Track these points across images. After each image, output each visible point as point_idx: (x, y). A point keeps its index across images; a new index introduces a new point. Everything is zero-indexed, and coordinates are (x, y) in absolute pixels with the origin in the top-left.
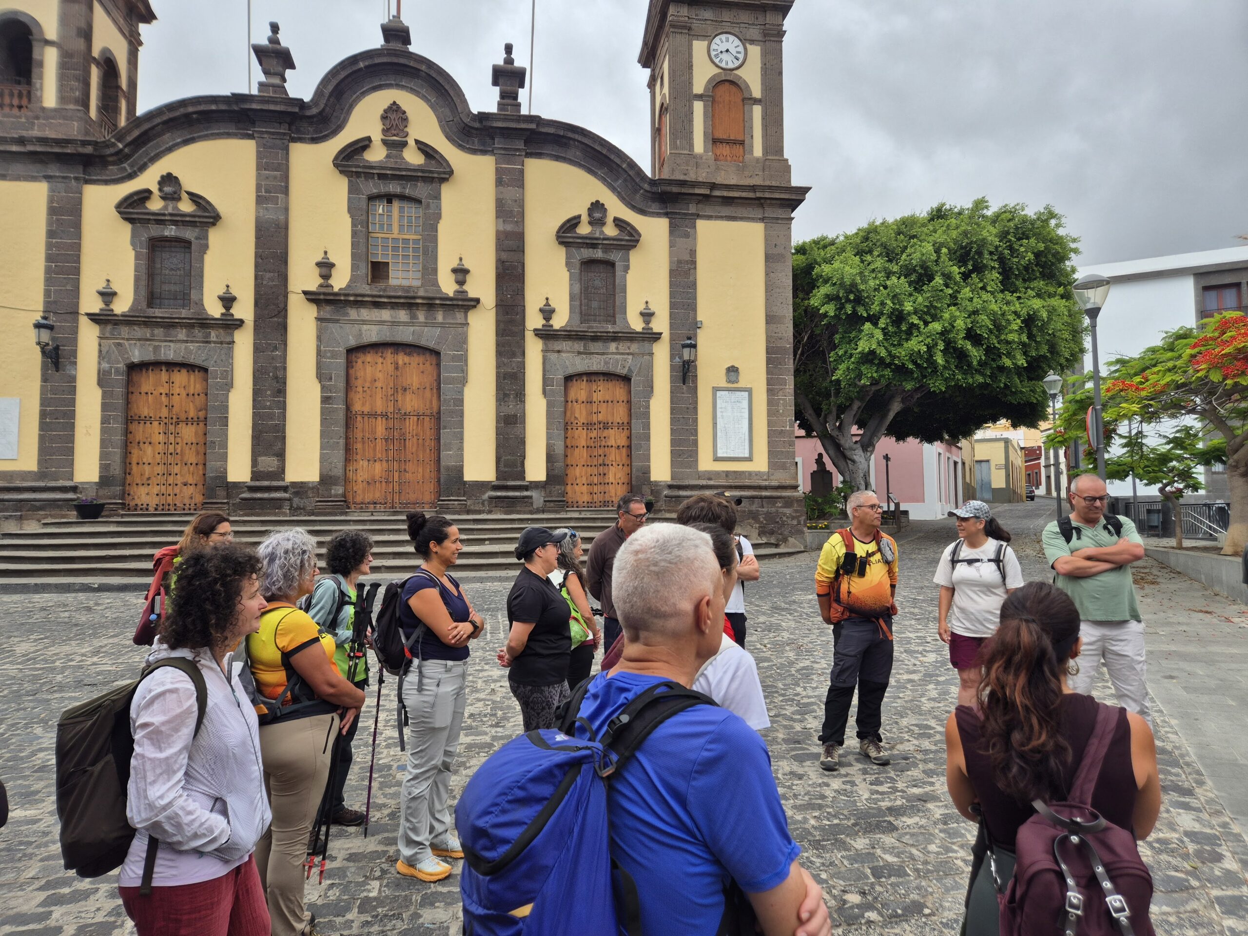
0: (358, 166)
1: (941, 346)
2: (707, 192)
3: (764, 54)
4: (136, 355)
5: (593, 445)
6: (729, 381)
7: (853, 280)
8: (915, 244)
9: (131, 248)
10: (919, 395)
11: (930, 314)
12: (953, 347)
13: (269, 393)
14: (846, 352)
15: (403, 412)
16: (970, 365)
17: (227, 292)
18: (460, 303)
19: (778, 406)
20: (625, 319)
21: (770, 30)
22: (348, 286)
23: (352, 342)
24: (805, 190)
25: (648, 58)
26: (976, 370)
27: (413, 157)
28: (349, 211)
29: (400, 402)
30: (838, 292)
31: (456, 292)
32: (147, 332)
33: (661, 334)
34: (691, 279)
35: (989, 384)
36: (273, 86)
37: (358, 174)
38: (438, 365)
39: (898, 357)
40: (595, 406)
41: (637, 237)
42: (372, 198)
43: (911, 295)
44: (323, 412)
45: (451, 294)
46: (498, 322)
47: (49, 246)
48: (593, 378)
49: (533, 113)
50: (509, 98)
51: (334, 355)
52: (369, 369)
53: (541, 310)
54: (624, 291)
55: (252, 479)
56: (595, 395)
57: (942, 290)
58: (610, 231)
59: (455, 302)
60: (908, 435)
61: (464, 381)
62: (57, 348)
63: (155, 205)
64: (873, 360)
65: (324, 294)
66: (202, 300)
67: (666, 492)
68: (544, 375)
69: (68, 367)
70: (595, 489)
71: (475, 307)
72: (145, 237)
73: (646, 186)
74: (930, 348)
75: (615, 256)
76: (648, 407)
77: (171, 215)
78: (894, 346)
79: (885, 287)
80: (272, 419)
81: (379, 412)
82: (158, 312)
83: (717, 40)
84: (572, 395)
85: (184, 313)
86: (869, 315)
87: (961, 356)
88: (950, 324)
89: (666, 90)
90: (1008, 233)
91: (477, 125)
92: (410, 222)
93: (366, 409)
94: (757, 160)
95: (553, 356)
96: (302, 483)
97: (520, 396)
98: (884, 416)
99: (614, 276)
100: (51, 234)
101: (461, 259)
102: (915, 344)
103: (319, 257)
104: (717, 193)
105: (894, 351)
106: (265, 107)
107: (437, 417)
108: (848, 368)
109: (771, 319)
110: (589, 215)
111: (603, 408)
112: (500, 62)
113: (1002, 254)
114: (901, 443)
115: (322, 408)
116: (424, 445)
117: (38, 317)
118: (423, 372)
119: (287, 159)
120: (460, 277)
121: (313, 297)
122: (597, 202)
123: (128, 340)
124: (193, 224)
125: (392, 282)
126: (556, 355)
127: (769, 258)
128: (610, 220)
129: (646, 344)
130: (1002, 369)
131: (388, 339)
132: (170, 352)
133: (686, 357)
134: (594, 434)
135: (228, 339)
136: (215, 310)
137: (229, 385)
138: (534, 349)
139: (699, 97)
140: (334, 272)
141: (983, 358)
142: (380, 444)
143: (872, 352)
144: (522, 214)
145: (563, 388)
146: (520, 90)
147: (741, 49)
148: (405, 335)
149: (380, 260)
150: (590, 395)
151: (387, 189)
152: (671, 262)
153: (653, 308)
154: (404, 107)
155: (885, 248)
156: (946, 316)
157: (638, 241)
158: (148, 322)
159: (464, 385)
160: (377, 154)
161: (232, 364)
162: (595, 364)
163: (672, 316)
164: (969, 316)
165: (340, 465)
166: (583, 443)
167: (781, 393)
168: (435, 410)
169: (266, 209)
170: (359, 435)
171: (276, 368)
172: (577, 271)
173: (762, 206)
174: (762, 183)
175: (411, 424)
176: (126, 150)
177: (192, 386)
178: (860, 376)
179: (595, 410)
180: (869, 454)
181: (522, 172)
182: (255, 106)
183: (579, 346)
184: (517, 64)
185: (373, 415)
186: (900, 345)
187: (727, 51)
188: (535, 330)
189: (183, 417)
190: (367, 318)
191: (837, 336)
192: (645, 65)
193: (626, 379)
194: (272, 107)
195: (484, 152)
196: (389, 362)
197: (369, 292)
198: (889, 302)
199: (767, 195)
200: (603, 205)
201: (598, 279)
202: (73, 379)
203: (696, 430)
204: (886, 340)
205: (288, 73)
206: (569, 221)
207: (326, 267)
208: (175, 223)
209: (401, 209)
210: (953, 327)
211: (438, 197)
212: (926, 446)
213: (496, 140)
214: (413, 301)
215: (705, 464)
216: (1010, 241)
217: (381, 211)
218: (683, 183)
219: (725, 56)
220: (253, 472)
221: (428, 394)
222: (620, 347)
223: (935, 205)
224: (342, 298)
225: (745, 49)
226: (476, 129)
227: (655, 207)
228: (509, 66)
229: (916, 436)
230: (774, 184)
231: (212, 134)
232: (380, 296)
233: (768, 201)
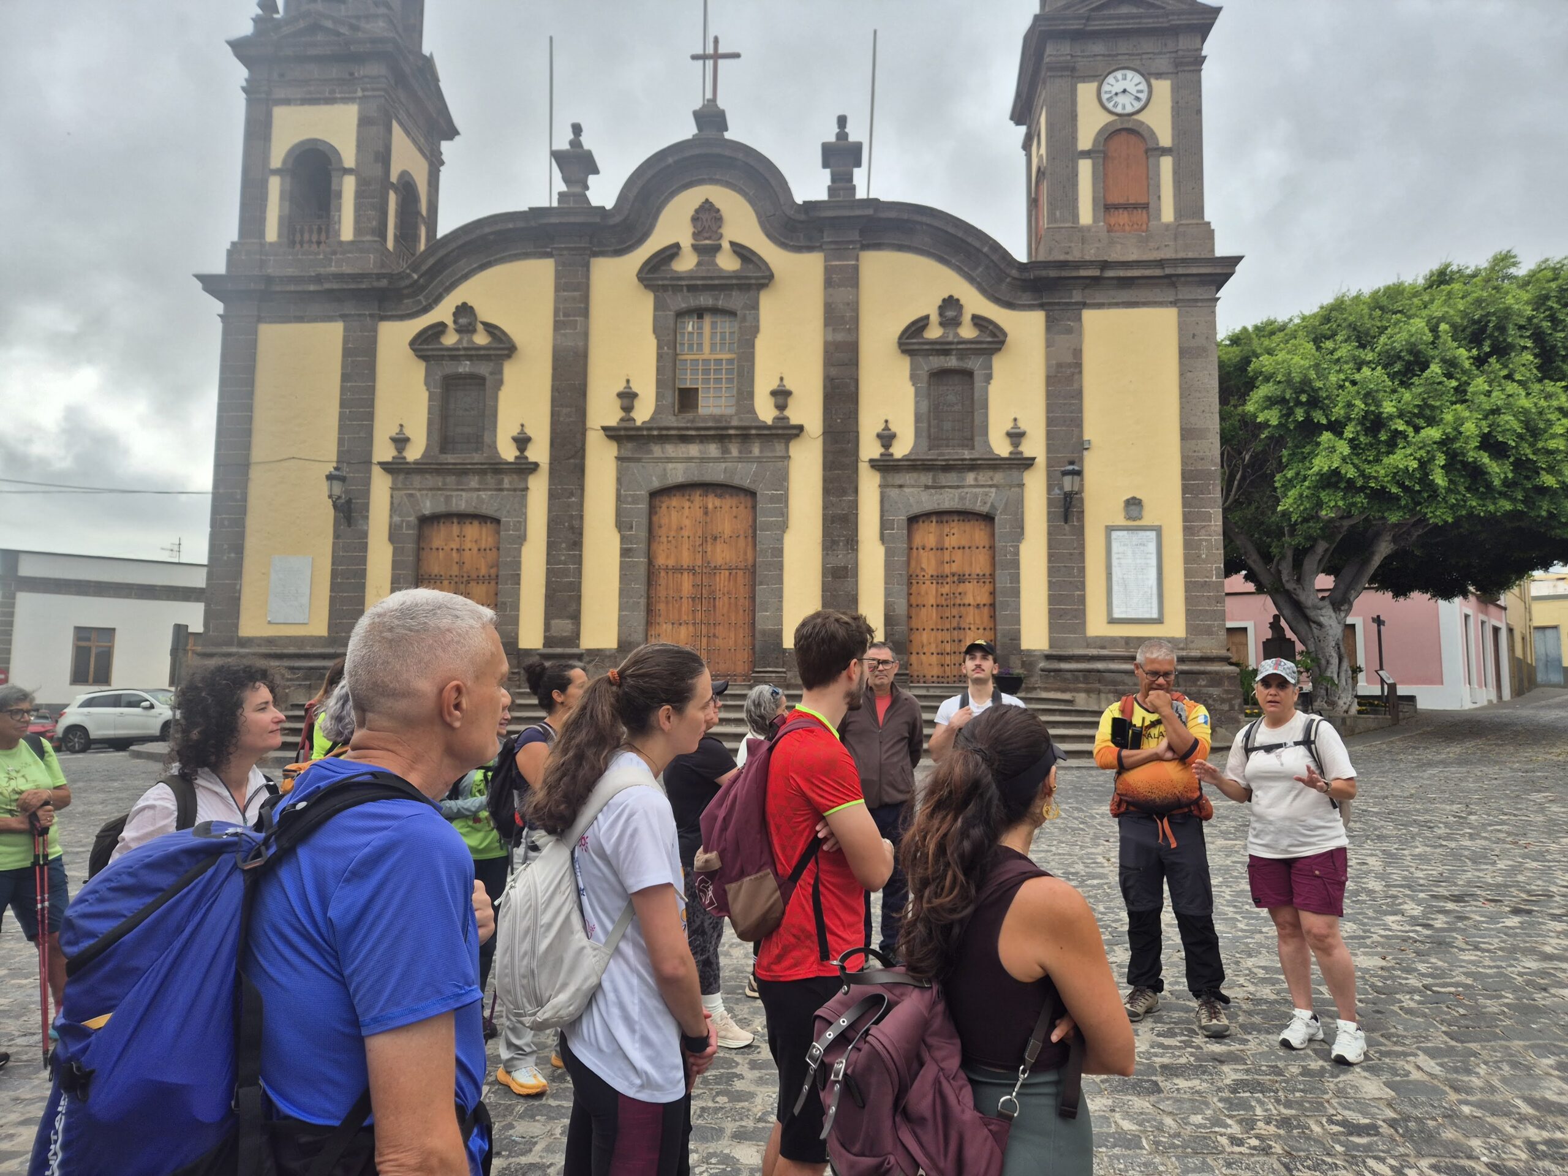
0: (665, 279)
1: (1441, 460)
2: (1097, 273)
3: (1175, 90)
4: (428, 507)
5: (944, 603)
6: (1129, 517)
7: (1305, 376)
8: (1399, 321)
9: (424, 388)
10: (1420, 532)
11: (1426, 415)
12: (1462, 462)
13: (564, 545)
14: (1298, 474)
15: (712, 565)
16: (1489, 486)
17: (522, 432)
18: (780, 432)
19: (1199, 549)
20: (987, 443)
21: (1183, 57)
22: (652, 418)
23: (656, 484)
24: (1236, 260)
25: (1022, 112)
26: (1500, 493)
27: (727, 262)
28: (655, 331)
29: (709, 553)
30: (1284, 391)
31: (776, 419)
32: (439, 481)
33: (1034, 459)
34: (1076, 386)
35: (1522, 512)
36: (574, 195)
37: (665, 288)
38: (754, 507)
39: (1376, 478)
40: (947, 554)
41: (1001, 338)
42: (680, 314)
43: (1394, 391)
44: (623, 567)
45: (770, 422)
46: (826, 453)
47: (343, 390)
48: (945, 518)
49: (871, 196)
50: (842, 182)
51: (635, 500)
52: (674, 514)
53: (879, 436)
54: (985, 406)
55: (545, 645)
56: (947, 539)
57: (1440, 383)
58: (967, 332)
59: (774, 432)
60: (1411, 590)
61: (784, 526)
62: (349, 502)
63: (450, 339)
64: (1338, 482)
65: (626, 429)
66: (495, 442)
67: (1042, 664)
68: (882, 516)
69: (360, 522)
70: (948, 659)
71: (797, 436)
72: (438, 375)
73: (1014, 273)
74: (1423, 464)
75: (974, 364)
76: (1017, 553)
77: (465, 349)
78: (1369, 462)
79: (1354, 383)
80: (567, 576)
81: (685, 567)
82: (450, 458)
83: (1110, 79)
84: (918, 540)
85: (477, 458)
86: (1329, 421)
87: (1476, 473)
88: (1455, 429)
89: (1043, 151)
90: (1547, 297)
91: (803, 217)
92: (723, 338)
93: (671, 563)
94: (1167, 226)
95: (894, 493)
96: (598, 650)
97: (852, 543)
98: (1366, 561)
99: (972, 389)
100: (345, 377)
101: (782, 379)
102: (1402, 459)
103: (621, 387)
104: (1110, 273)
105: (1369, 470)
106: (565, 220)
107: (752, 571)
108: (1301, 495)
109: (1187, 433)
110: (941, 314)
111: (958, 555)
112: (832, 139)
113: (1538, 327)
114: (1401, 599)
115: (621, 563)
116: (736, 605)
117: (330, 468)
118: (736, 517)
119: (588, 277)
120: (781, 401)
121: (613, 433)
122: (951, 297)
123: (420, 490)
124: (487, 358)
125: (701, 411)
126: (897, 491)
127: (1184, 353)
128: (967, 318)
129: (1015, 473)
130: (1543, 490)
131: (696, 478)
132: (462, 502)
133: (1067, 488)
134: (946, 589)
135: (522, 486)
136: (508, 452)
137: (522, 538)
138: (869, 486)
139: (1086, 154)
140: (637, 403)
141: (1510, 475)
142: (686, 605)
143: (1336, 472)
144: (856, 320)
145: (905, 532)
146: (856, 171)
147: (1143, 86)
148: (716, 473)
149: (688, 385)
150: (940, 538)
151: (697, 303)
152: (1048, 367)
153: (1023, 426)
154: (718, 204)
155: (1355, 329)
156: (1448, 417)
157: (1003, 343)
158: (441, 470)
159: (784, 531)
160: (686, 263)
161: (525, 514)
162: (948, 500)
163: (1050, 436)
164: (1486, 417)
165: (641, 628)
166: (932, 600)
167: (1203, 532)
168: (750, 562)
169: (565, 335)
170: (662, 593)
171: (572, 516)
172: (925, 385)
173: (1173, 285)
174: (1174, 256)
175: (722, 581)
176: (422, 281)
177: (484, 542)
178: (1320, 505)
179: (947, 558)
180: (1343, 614)
181: (856, 268)
182: (554, 220)
183: (926, 478)
184: (852, 138)
185: (679, 570)
186: (1378, 461)
187: (1124, 91)
188: (871, 461)
189: (474, 576)
190: (673, 455)
191: (1285, 452)
192: (1018, 123)
193: (988, 518)
194: (572, 219)
195: (810, 249)
196: (698, 506)
197: (675, 425)
198: (1358, 402)
199: (1180, 271)
200: (958, 300)
201: (951, 393)
202: (365, 535)
203: (1083, 583)
204: (1358, 455)
205: (592, 180)
206: (914, 323)
207: (628, 398)
208: (470, 358)
209: (714, 325)
210: (1461, 433)
211: (755, 306)
212: (1442, 603)
213: (825, 234)
214: (724, 432)
215: (1096, 626)
216: (1551, 308)
217: (690, 328)
218: (1063, 265)
219: (1121, 99)
220: (546, 638)
221: (742, 542)
222: (980, 478)
223: (1435, 266)
224: (645, 433)
225: (1150, 86)
226: (802, 222)
227: (1026, 298)
228: (842, 142)
229: (1424, 589)
230: (1190, 255)
231: (510, 256)
232: (687, 429)
233: (1183, 279)
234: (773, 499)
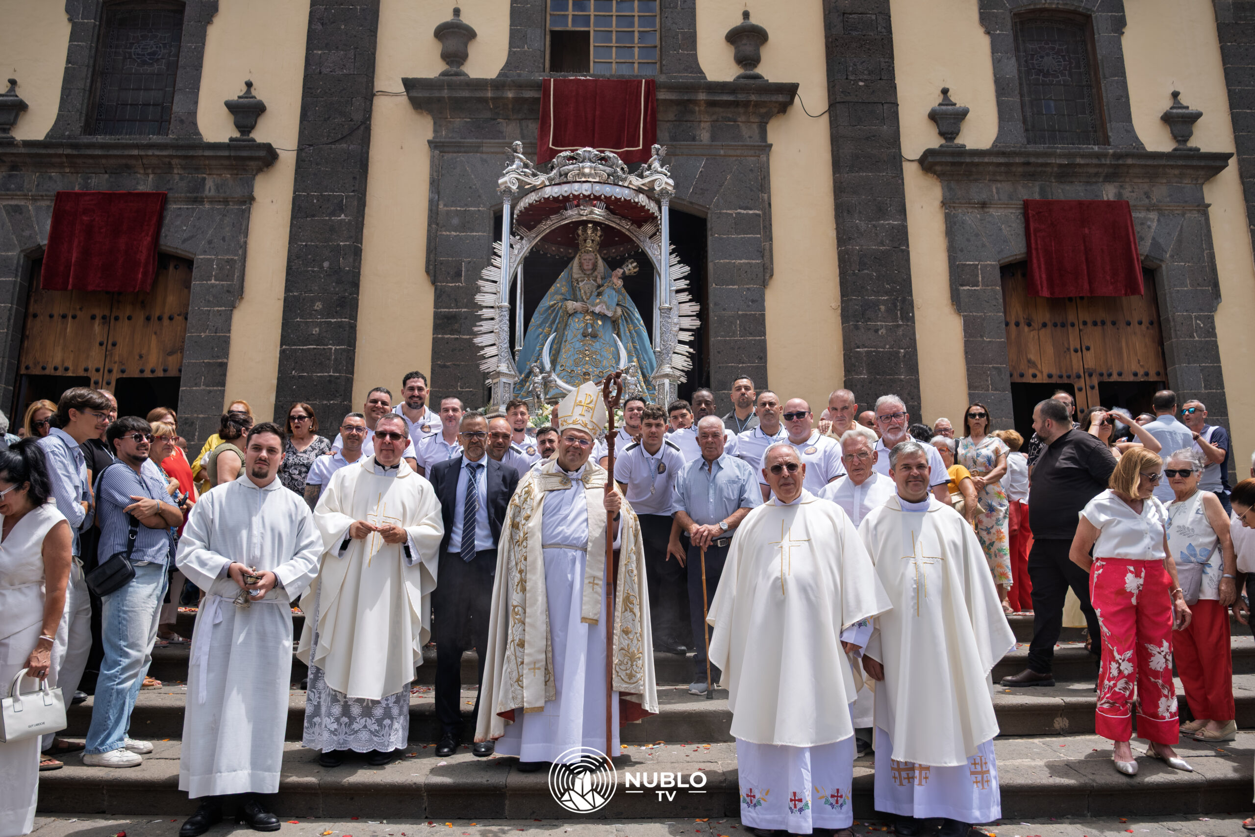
4: (47, 232)
9: (64, 17)
13: (318, 306)
17: (247, 94)
18: (751, 97)
20: (1129, 131)
22: (502, 73)
31: (739, 77)
33: (1218, 158)
40: (1074, 333)
45: (728, 82)
46: (836, 140)
51: (467, 223)
53: (934, 115)
54: (1119, 71)
59: (737, 97)
61: (764, 275)
65: (449, 88)
66: (193, 114)
68: (952, 259)
71: (783, 105)
75: (1091, 1)
76: (1211, 331)
80: (323, 367)
84: (1019, 308)
85: (154, 136)
95: (970, 217)
97: (903, 306)
99: (1090, 43)
101: (747, 11)
103: (443, 20)
111: (1094, 337)
115: (435, 341)
120: (747, 48)
121: (425, 94)
123: (34, 199)
125: (597, 69)
126: (977, 214)
129: (1188, 182)
135: (242, 194)
136: (217, 129)
137: (235, 293)
138: (924, 201)
140: (473, 47)
145: (999, 289)
149: (570, 28)
153: (1191, 104)
158: (84, 158)
159: (764, 284)
161: (244, 247)
171: (337, 250)
172: (1007, 32)
177: (159, 304)
179: (1075, 344)
183: (1029, 190)
188: (923, 158)
189: (133, 368)
201: (1050, 54)
207: (455, 37)
222: (1127, 193)
224: (490, 95)
234: (742, 224)
